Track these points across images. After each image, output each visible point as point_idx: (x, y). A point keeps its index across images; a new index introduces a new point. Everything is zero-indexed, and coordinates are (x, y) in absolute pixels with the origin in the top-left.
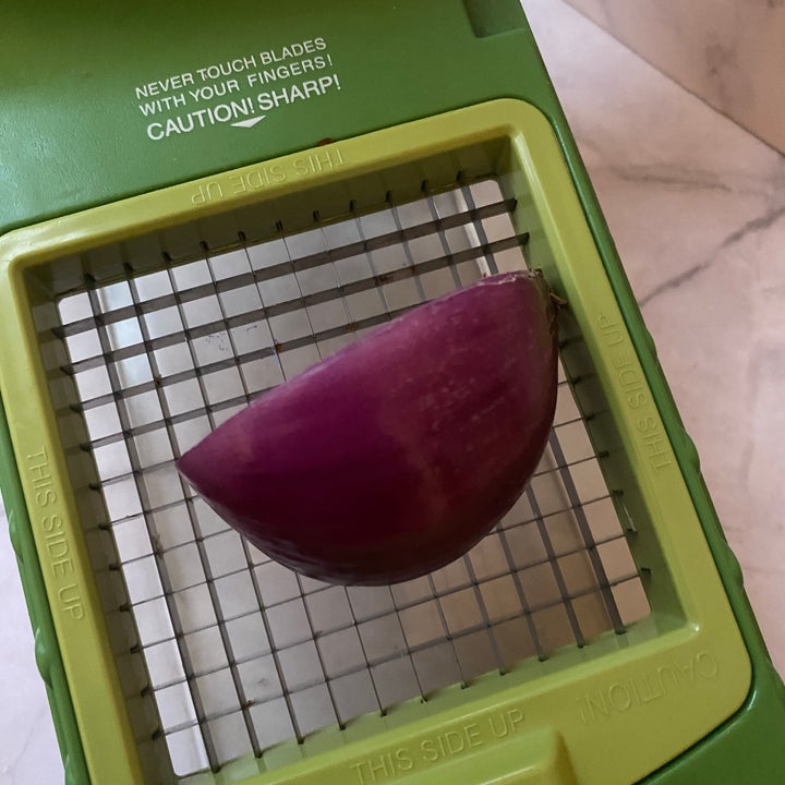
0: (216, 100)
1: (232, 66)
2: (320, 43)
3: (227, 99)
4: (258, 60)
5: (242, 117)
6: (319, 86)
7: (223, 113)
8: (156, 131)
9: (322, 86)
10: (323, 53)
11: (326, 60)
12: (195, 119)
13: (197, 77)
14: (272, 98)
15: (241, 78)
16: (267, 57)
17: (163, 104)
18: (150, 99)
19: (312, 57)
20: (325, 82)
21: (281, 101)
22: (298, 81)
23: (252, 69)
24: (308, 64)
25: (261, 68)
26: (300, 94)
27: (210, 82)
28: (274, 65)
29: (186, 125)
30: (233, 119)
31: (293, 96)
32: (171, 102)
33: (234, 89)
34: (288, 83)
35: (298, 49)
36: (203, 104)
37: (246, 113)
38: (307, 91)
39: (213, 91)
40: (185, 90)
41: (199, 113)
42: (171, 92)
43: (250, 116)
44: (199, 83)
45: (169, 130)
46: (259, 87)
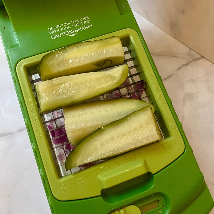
0: (66, 30)
1: (69, 23)
2: (88, 18)
3: (68, 30)
4: (74, 22)
5: (72, 34)
6: (88, 27)
7: (67, 33)
8: (53, 37)
9: (89, 27)
10: (88, 20)
11: (89, 21)
12: (62, 34)
13: (61, 25)
14: (78, 30)
15: (71, 25)
16: (76, 21)
17: (54, 31)
18: (51, 31)
19: (86, 20)
20: (89, 26)
21: (80, 30)
22: (83, 26)
23: (73, 23)
24: (85, 22)
25: (75, 23)
26: (84, 28)
27: (64, 27)
28: (78, 23)
29: (60, 36)
30: (70, 34)
31: (82, 29)
32: (56, 31)
33: (69, 28)
34: (81, 26)
35: (83, 19)
36: (63, 31)
37: (72, 33)
38: (85, 28)
39: (65, 28)
40: (59, 28)
41: (62, 33)
42: (56, 29)
43: (73, 34)
44: (62, 27)
45: (56, 37)
46: (75, 28)
